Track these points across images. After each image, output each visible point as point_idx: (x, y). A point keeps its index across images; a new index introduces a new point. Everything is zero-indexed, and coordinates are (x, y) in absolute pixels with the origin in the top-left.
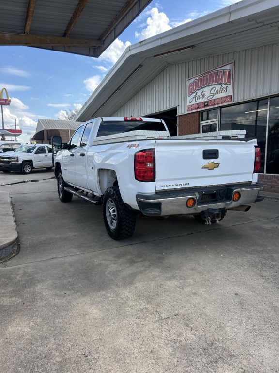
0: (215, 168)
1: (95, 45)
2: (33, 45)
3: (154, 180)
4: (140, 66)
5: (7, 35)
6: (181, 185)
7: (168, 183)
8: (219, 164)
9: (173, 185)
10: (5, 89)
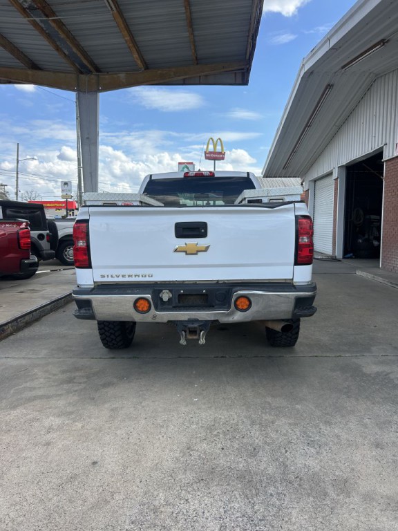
0: (199, 253)
1: (243, 67)
2: (153, 82)
3: (89, 266)
4: (330, 86)
5: (122, 76)
6: (139, 276)
7: (115, 272)
8: (208, 248)
9: (123, 276)
10: (220, 139)
